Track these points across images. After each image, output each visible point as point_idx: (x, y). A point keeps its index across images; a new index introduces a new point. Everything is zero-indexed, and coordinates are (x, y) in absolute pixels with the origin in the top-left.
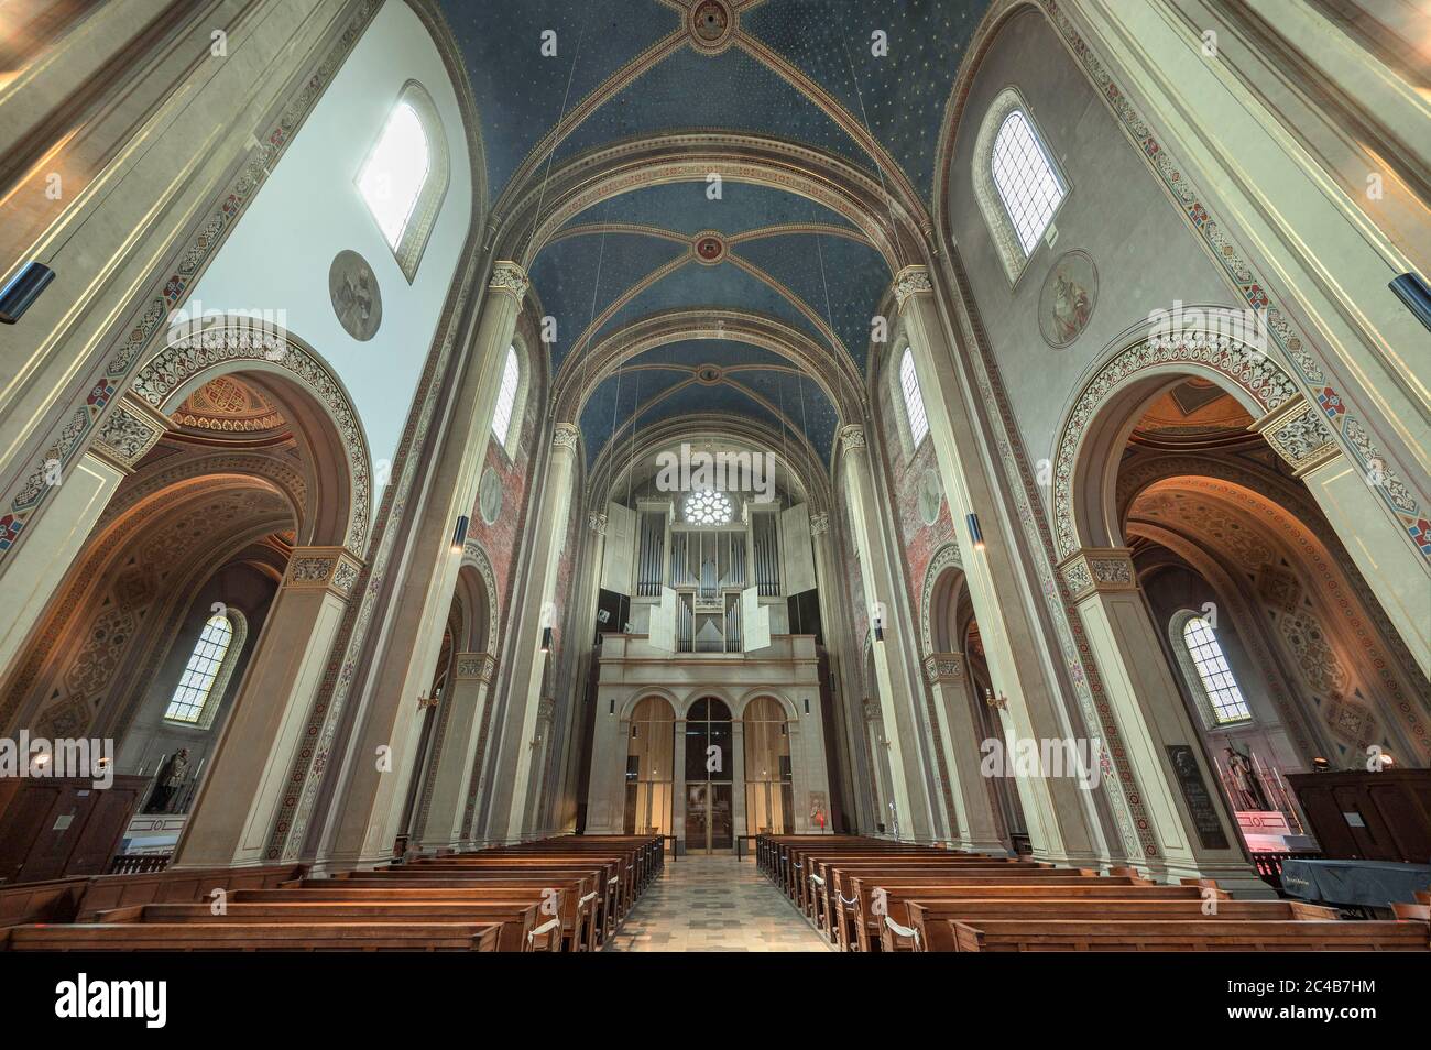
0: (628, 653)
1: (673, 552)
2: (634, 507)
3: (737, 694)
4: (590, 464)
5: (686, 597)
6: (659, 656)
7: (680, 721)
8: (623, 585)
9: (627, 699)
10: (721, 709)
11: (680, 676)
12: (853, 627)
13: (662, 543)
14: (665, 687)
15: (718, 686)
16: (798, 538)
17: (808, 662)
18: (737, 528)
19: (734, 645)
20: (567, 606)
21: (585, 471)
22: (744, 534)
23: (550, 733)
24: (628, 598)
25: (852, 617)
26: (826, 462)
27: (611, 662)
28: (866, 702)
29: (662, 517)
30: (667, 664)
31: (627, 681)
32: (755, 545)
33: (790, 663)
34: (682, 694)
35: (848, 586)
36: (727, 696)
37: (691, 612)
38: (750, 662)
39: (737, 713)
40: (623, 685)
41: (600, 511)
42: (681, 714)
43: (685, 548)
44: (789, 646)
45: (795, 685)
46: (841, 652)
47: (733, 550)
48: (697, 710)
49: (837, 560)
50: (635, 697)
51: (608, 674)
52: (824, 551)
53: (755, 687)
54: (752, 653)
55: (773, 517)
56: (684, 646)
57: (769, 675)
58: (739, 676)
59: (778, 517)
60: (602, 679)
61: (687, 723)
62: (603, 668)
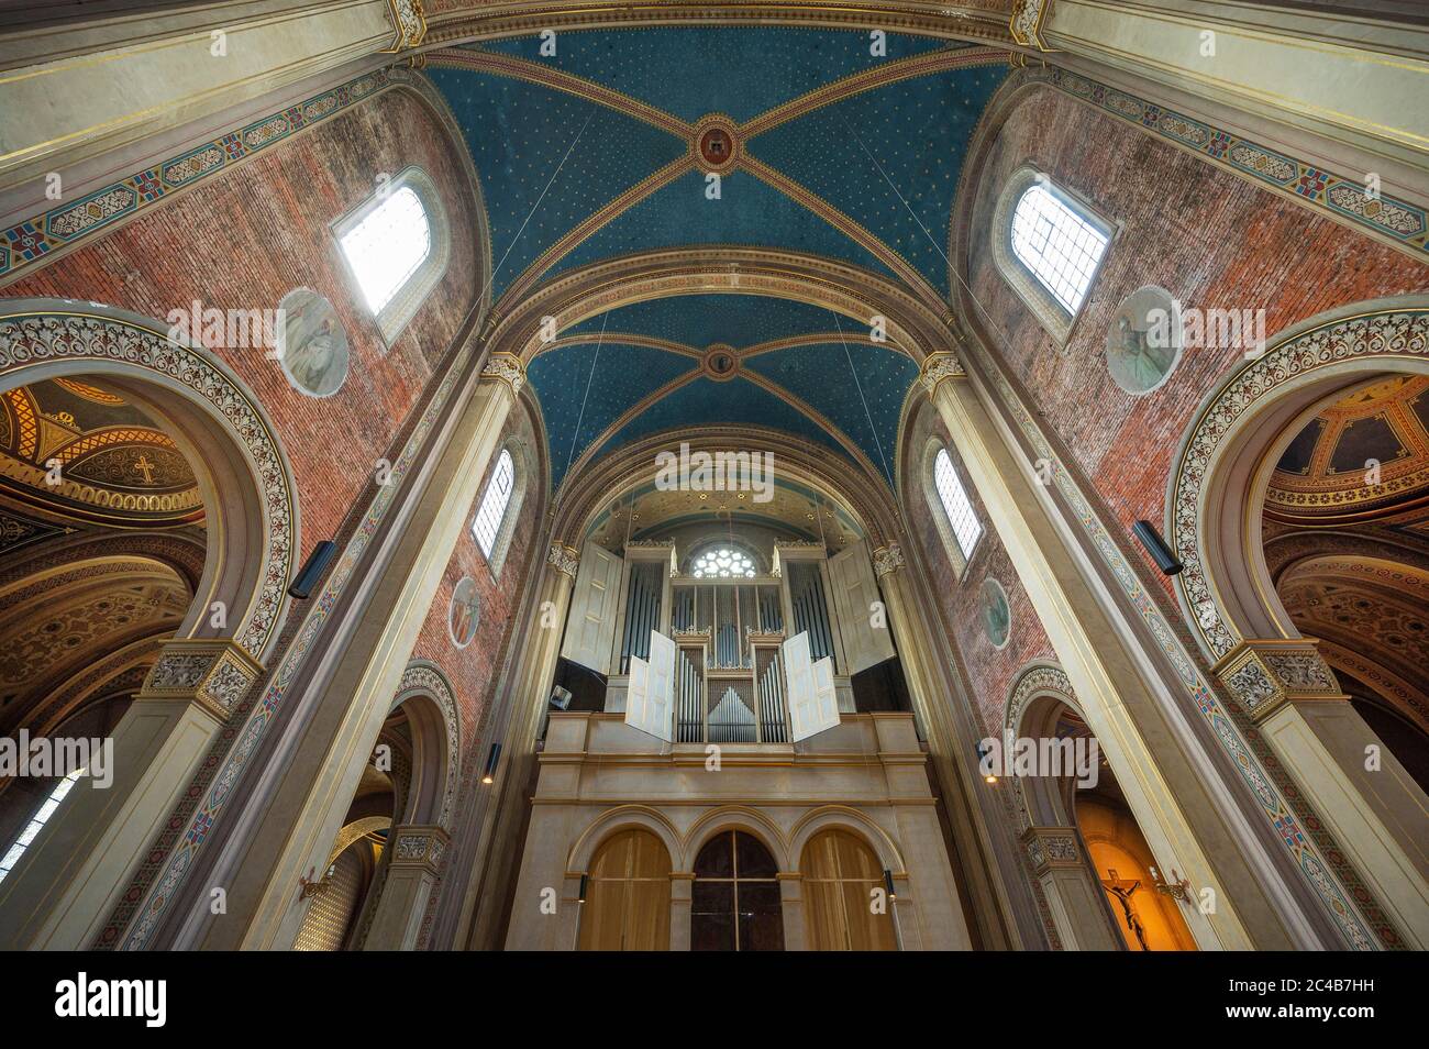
0: (592, 743)
1: (674, 614)
2: (620, 553)
3: (785, 822)
4: (558, 478)
5: (691, 653)
6: (644, 749)
7: (679, 877)
8: (594, 656)
9: (584, 830)
10: (756, 854)
11: (681, 787)
12: (974, 703)
13: (659, 601)
14: (651, 807)
15: (750, 806)
16: (858, 593)
17: (905, 761)
18: (765, 582)
19: (776, 731)
20: (497, 669)
21: (549, 484)
22: (777, 589)
23: (432, 901)
24: (605, 678)
25: (968, 686)
26: (888, 474)
27: (563, 761)
28: (1029, 835)
29: (660, 568)
30: (662, 763)
31: (586, 795)
32: (794, 604)
33: (876, 763)
34: (684, 822)
35: (952, 638)
36: (768, 825)
37: (701, 675)
38: (806, 761)
39: (789, 860)
40: (577, 803)
41: (568, 542)
42: (683, 861)
43: (692, 608)
44: (870, 734)
45: (891, 804)
46: (960, 753)
47: (762, 610)
48: (713, 853)
49: (925, 601)
50: (598, 827)
51: (555, 782)
52: (901, 596)
53: (816, 807)
54: (807, 742)
55: (817, 567)
56: (688, 731)
57: (839, 786)
58: (785, 788)
59: (823, 566)
60: (542, 792)
61: (694, 884)
62: (544, 770)
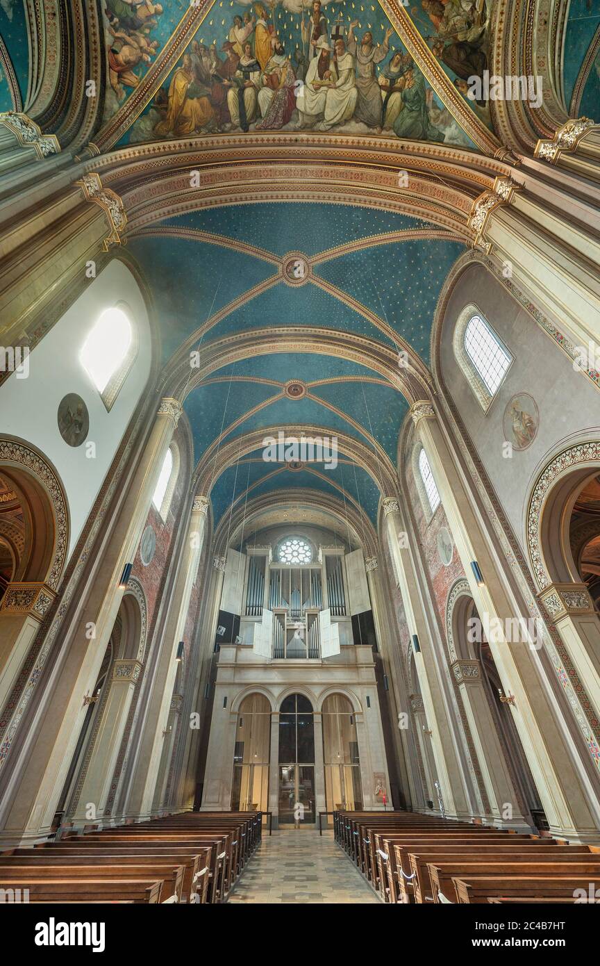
0: (239, 658)
1: (271, 584)
2: (245, 552)
3: (317, 691)
4: (216, 523)
5: (280, 616)
6: (260, 661)
7: (275, 714)
8: (236, 608)
9: (236, 695)
10: (305, 703)
11: (275, 677)
12: (399, 640)
13: (264, 577)
14: (262, 685)
15: (302, 685)
16: (357, 573)
17: (367, 666)
18: (315, 567)
19: (314, 654)
20: (196, 623)
21: (212, 526)
22: (320, 570)
23: (179, 723)
24: (238, 617)
25: (397, 632)
27: (226, 666)
28: (412, 697)
29: (263, 559)
30: (266, 667)
31: (237, 681)
32: (328, 579)
33: (354, 666)
34: (276, 691)
35: (393, 609)
36: (310, 692)
37: (284, 627)
38: (326, 666)
39: (317, 707)
40: (234, 684)
41: (222, 555)
42: (276, 708)
43: (279, 581)
44: (354, 654)
45: (359, 684)
46: (392, 659)
47: (312, 582)
48: (288, 704)
49: (385, 589)
50: (242, 694)
51: (223, 675)
52: (375, 583)
53: (332, 685)
54: (327, 659)
55: (340, 559)
56: (278, 654)
57: (340, 676)
58: (318, 677)
59: (343, 559)
60: (219, 680)
61: (280, 715)
62: (219, 671)
